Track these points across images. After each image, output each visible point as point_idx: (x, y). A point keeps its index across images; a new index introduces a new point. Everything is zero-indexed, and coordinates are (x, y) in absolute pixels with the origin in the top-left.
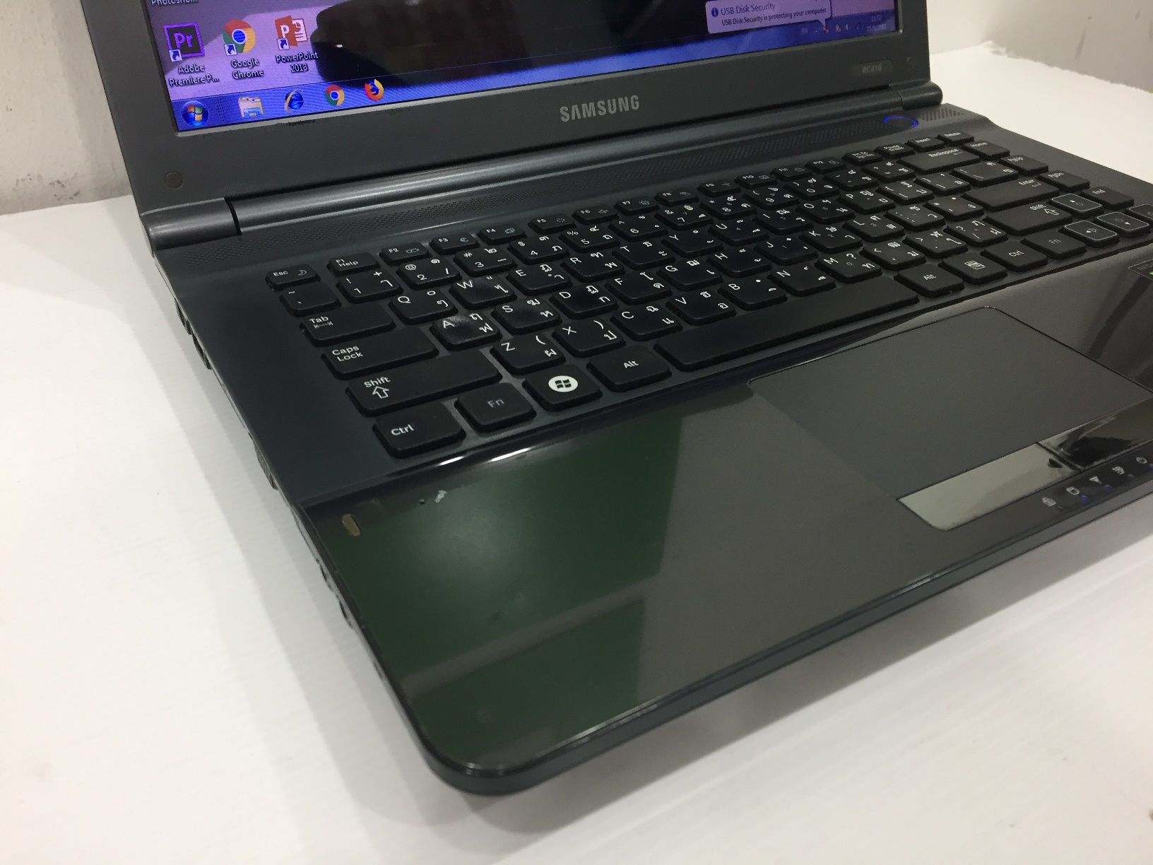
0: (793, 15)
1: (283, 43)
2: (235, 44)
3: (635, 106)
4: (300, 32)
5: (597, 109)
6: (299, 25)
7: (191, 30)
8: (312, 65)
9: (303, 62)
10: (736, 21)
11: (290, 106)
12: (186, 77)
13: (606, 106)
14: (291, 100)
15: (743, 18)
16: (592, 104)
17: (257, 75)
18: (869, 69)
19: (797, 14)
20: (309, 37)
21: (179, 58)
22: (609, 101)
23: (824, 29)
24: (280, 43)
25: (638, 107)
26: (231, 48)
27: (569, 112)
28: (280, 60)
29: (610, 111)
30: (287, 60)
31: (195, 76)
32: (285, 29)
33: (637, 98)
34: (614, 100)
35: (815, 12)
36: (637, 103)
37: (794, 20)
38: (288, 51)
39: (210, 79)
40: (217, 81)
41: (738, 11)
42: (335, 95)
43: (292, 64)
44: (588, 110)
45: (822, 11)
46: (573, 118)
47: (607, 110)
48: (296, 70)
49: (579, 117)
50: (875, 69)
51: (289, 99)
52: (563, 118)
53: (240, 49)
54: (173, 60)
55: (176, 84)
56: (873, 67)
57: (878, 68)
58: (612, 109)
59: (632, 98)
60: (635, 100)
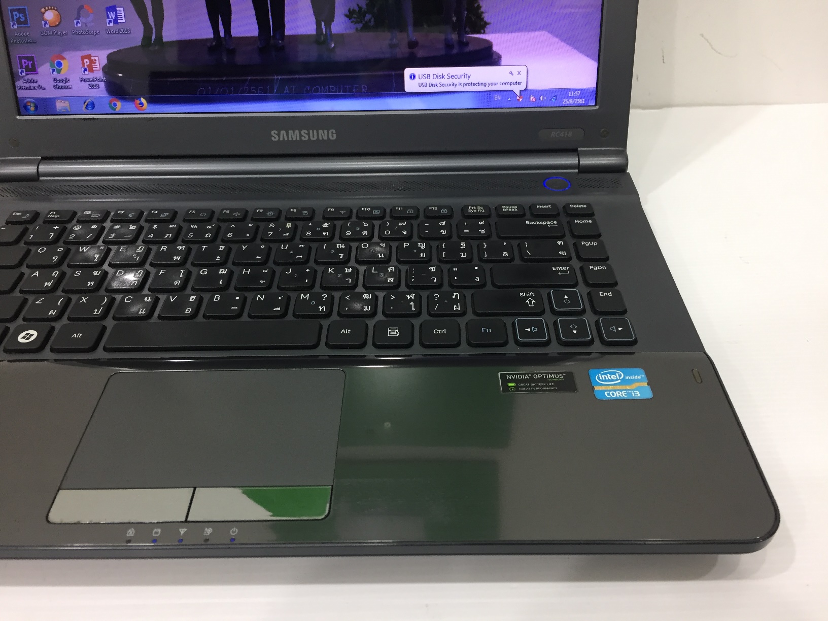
0: (487, 85)
1: (85, 70)
2: (57, 68)
3: (333, 137)
4: (95, 65)
5: (301, 136)
6: (95, 60)
7: (31, 59)
8: (102, 85)
9: (97, 83)
10: (431, 85)
11: (87, 107)
12: (27, 85)
13: (308, 134)
14: (87, 104)
15: (438, 83)
16: (297, 132)
17: (68, 88)
18: (559, 134)
19: (492, 84)
20: (101, 67)
21: (24, 74)
22: (311, 131)
23: (518, 98)
24: (83, 69)
25: (335, 138)
26: (54, 71)
27: (279, 135)
28: (82, 80)
29: (312, 138)
30: (86, 80)
31: (32, 85)
32: (87, 62)
33: (334, 131)
34: (315, 131)
35: (510, 84)
36: (335, 135)
37: (487, 89)
38: (88, 75)
39: (40, 87)
40: (44, 89)
41: (435, 77)
42: (115, 105)
43: (90, 83)
44: (294, 135)
45: (519, 83)
46: (281, 139)
47: (309, 137)
48: (92, 87)
49: (286, 139)
50: (565, 135)
51: (86, 104)
52: (273, 139)
53: (59, 72)
54: (20, 75)
55: (21, 88)
56: (563, 133)
57: (568, 134)
58: (313, 137)
59: (330, 131)
60: (332, 133)
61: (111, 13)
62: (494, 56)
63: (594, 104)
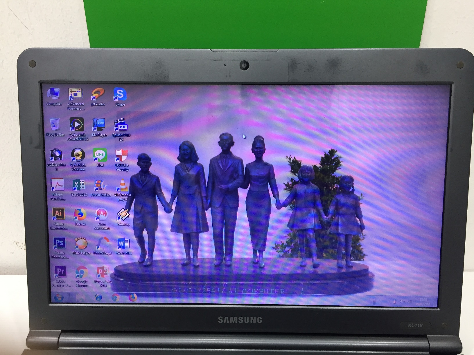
1: (99, 276)
2: (80, 275)
3: (260, 321)
4: (106, 273)
5: (238, 320)
6: (106, 270)
7: (64, 268)
8: (109, 286)
9: (105, 283)
11: (96, 299)
12: (59, 284)
13: (243, 319)
14: (97, 297)
16: (236, 318)
17: (86, 286)
18: (413, 325)
20: (110, 275)
21: (57, 277)
22: (245, 318)
24: (97, 276)
25: (261, 322)
26: (78, 276)
27: (223, 319)
28: (96, 282)
29: (245, 322)
30: (98, 282)
31: (62, 284)
32: (101, 271)
34: (248, 318)
36: (261, 321)
38: (101, 279)
39: (67, 286)
40: (69, 287)
42: (116, 298)
43: (101, 284)
44: (234, 320)
46: (225, 322)
48: (103, 286)
49: (228, 322)
50: (417, 326)
51: (96, 297)
52: (219, 322)
53: (81, 277)
54: (55, 278)
55: (53, 286)
56: (416, 324)
57: (420, 325)
58: (247, 321)
59: (258, 318)
60: (260, 319)
61: (121, 242)
62: (370, 275)
63: (437, 307)
